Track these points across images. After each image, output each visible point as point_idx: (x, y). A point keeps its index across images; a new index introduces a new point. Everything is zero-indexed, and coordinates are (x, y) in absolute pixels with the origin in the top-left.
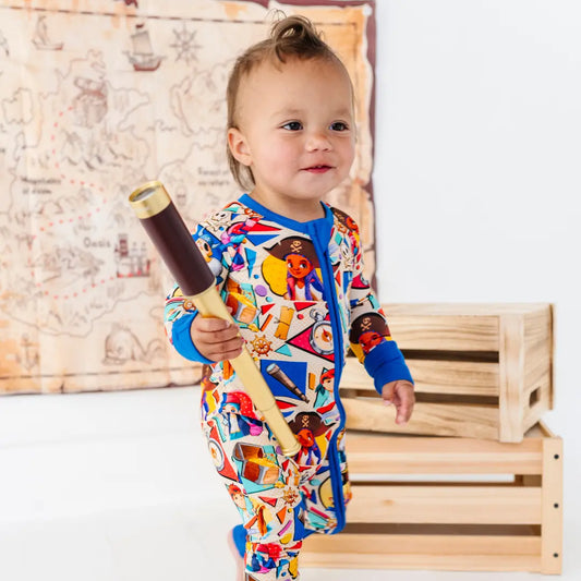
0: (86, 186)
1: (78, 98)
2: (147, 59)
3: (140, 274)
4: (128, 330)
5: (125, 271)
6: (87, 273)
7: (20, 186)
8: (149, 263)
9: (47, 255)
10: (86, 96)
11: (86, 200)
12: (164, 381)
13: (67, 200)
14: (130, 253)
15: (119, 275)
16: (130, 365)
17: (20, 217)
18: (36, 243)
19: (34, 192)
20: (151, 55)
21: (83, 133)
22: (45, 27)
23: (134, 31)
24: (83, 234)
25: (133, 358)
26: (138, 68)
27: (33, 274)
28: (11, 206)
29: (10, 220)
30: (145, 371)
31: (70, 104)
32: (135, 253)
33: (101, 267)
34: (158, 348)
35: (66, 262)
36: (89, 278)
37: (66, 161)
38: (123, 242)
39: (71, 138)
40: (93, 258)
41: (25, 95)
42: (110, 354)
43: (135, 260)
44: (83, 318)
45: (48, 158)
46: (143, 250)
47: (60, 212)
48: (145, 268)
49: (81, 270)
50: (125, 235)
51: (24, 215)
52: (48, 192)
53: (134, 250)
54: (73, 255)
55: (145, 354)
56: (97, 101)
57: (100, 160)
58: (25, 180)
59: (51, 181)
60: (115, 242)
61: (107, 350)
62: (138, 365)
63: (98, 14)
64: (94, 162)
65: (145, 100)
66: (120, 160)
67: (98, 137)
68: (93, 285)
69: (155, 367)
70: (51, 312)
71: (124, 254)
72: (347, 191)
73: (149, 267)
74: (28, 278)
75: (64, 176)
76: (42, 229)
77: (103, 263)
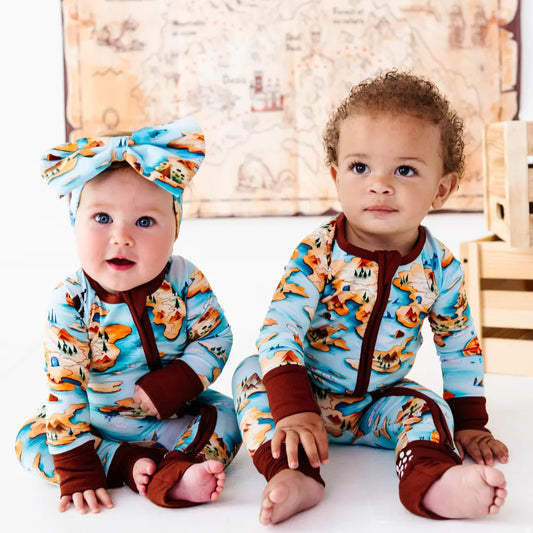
0: (228, 26)
3: (274, 108)
4: (260, 160)
5: (259, 106)
6: (225, 108)
7: (171, 28)
8: (282, 98)
9: (190, 92)
11: (227, 39)
12: (292, 209)
13: (210, 41)
14: (265, 89)
15: (253, 110)
16: (261, 193)
17: (169, 57)
18: (182, 81)
19: (181, 34)
24: (222, 71)
25: (264, 186)
27: (177, 108)
28: (162, 48)
29: (160, 60)
30: (275, 199)
32: (269, 89)
33: (236, 102)
34: (289, 179)
35: (206, 98)
36: (226, 112)
37: (209, 4)
38: (258, 78)
40: (230, 94)
42: (243, 182)
43: (269, 96)
44: (219, 148)
45: (193, 2)
46: (277, 85)
47: (203, 51)
48: (278, 103)
49: (219, 105)
50: (260, 72)
51: (173, 56)
52: (194, 33)
53: (269, 86)
54: (212, 91)
55: (275, 182)
57: (239, 2)
58: (176, 23)
59: (197, 23)
60: (251, 79)
61: (241, 178)
62: (268, 193)
64: (234, 5)
68: (230, 119)
69: (284, 197)
71: (259, 89)
72: (482, 32)
73: (282, 102)
74: (174, 112)
75: (207, 19)
76: (187, 68)
77: (238, 99)
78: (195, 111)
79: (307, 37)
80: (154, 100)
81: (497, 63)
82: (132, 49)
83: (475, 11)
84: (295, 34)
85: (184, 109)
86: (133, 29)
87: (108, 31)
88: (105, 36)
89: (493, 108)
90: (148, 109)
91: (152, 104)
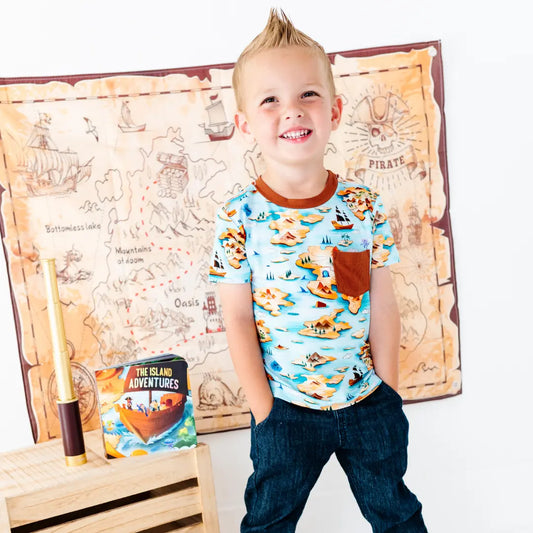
0: (174, 251)
1: (162, 172)
2: (222, 128)
4: (219, 379)
5: (213, 326)
6: (180, 330)
7: (116, 256)
9: (143, 317)
10: (168, 170)
11: (174, 263)
13: (157, 266)
14: (218, 309)
15: (207, 331)
16: (222, 410)
17: (117, 285)
18: (133, 304)
19: (127, 261)
20: (225, 123)
21: (168, 203)
22: (129, 112)
23: (209, 102)
24: (174, 296)
25: (225, 403)
26: (213, 138)
27: (132, 333)
28: (109, 276)
29: (109, 288)
30: (236, 414)
31: (155, 178)
33: (191, 324)
35: (160, 322)
36: (181, 334)
37: (155, 229)
39: (158, 209)
40: (183, 316)
41: (114, 174)
42: (203, 401)
45: (138, 229)
47: (152, 277)
49: (173, 329)
50: (213, 293)
51: (121, 282)
52: (141, 260)
54: (166, 316)
55: (235, 398)
56: (178, 173)
57: (185, 226)
58: (119, 251)
59: (143, 250)
60: (203, 300)
61: (201, 398)
62: (229, 409)
63: (176, 92)
64: (180, 228)
65: (222, 167)
66: (203, 224)
67: (181, 205)
68: (186, 341)
69: (245, 410)
71: (212, 311)
72: (417, 230)
74: (128, 336)
75: (153, 244)
76: (137, 294)
77: (193, 321)
78: (150, 335)
80: (107, 327)
81: (433, 258)
82: (79, 279)
83: (409, 212)
85: (139, 334)
86: (78, 260)
89: (432, 302)
90: (102, 337)
91: (105, 330)
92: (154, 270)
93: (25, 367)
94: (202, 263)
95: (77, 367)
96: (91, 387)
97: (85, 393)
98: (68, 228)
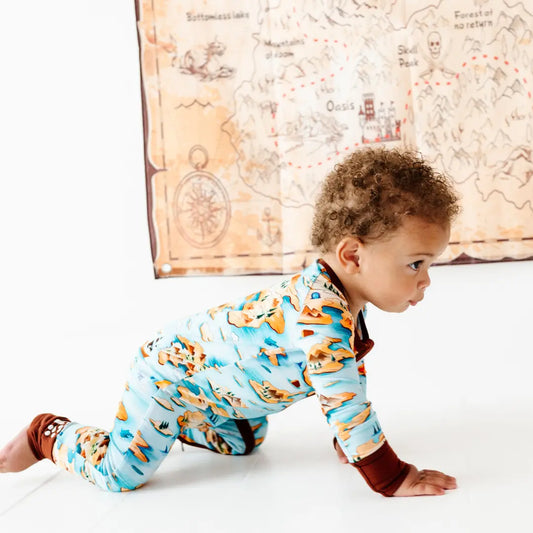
0: (330, 43)
3: (389, 137)
5: (371, 135)
6: (332, 139)
7: (264, 50)
8: (398, 124)
9: (290, 123)
11: (329, 58)
13: (309, 62)
14: (377, 116)
15: (364, 140)
17: (263, 83)
18: (279, 110)
19: (276, 56)
24: (326, 97)
27: (276, 144)
28: (255, 73)
29: (253, 88)
32: (382, 114)
33: (344, 132)
35: (308, 130)
36: (332, 145)
37: (307, 18)
38: (369, 102)
40: (336, 123)
43: (383, 122)
45: (289, 17)
46: (392, 109)
47: (302, 74)
49: (323, 138)
50: (372, 94)
51: (268, 82)
52: (291, 54)
53: (380, 111)
54: (315, 121)
57: (341, 12)
58: (269, 44)
59: (295, 42)
60: (359, 103)
64: (336, 16)
66: (364, 10)
68: (337, 153)
70: (293, 182)
71: (370, 116)
73: (398, 129)
74: (272, 148)
75: (306, 36)
76: (284, 95)
77: (347, 128)
78: (297, 146)
79: (425, 47)
80: (248, 135)
82: (220, 76)
84: (410, 46)
85: (284, 145)
86: (220, 54)
87: (191, 57)
88: (189, 63)
90: (241, 146)
91: (246, 139)
92: (305, 66)
93: (150, 171)
94: (361, 58)
95: (209, 178)
96: (224, 204)
97: (216, 210)
98: (212, 17)
